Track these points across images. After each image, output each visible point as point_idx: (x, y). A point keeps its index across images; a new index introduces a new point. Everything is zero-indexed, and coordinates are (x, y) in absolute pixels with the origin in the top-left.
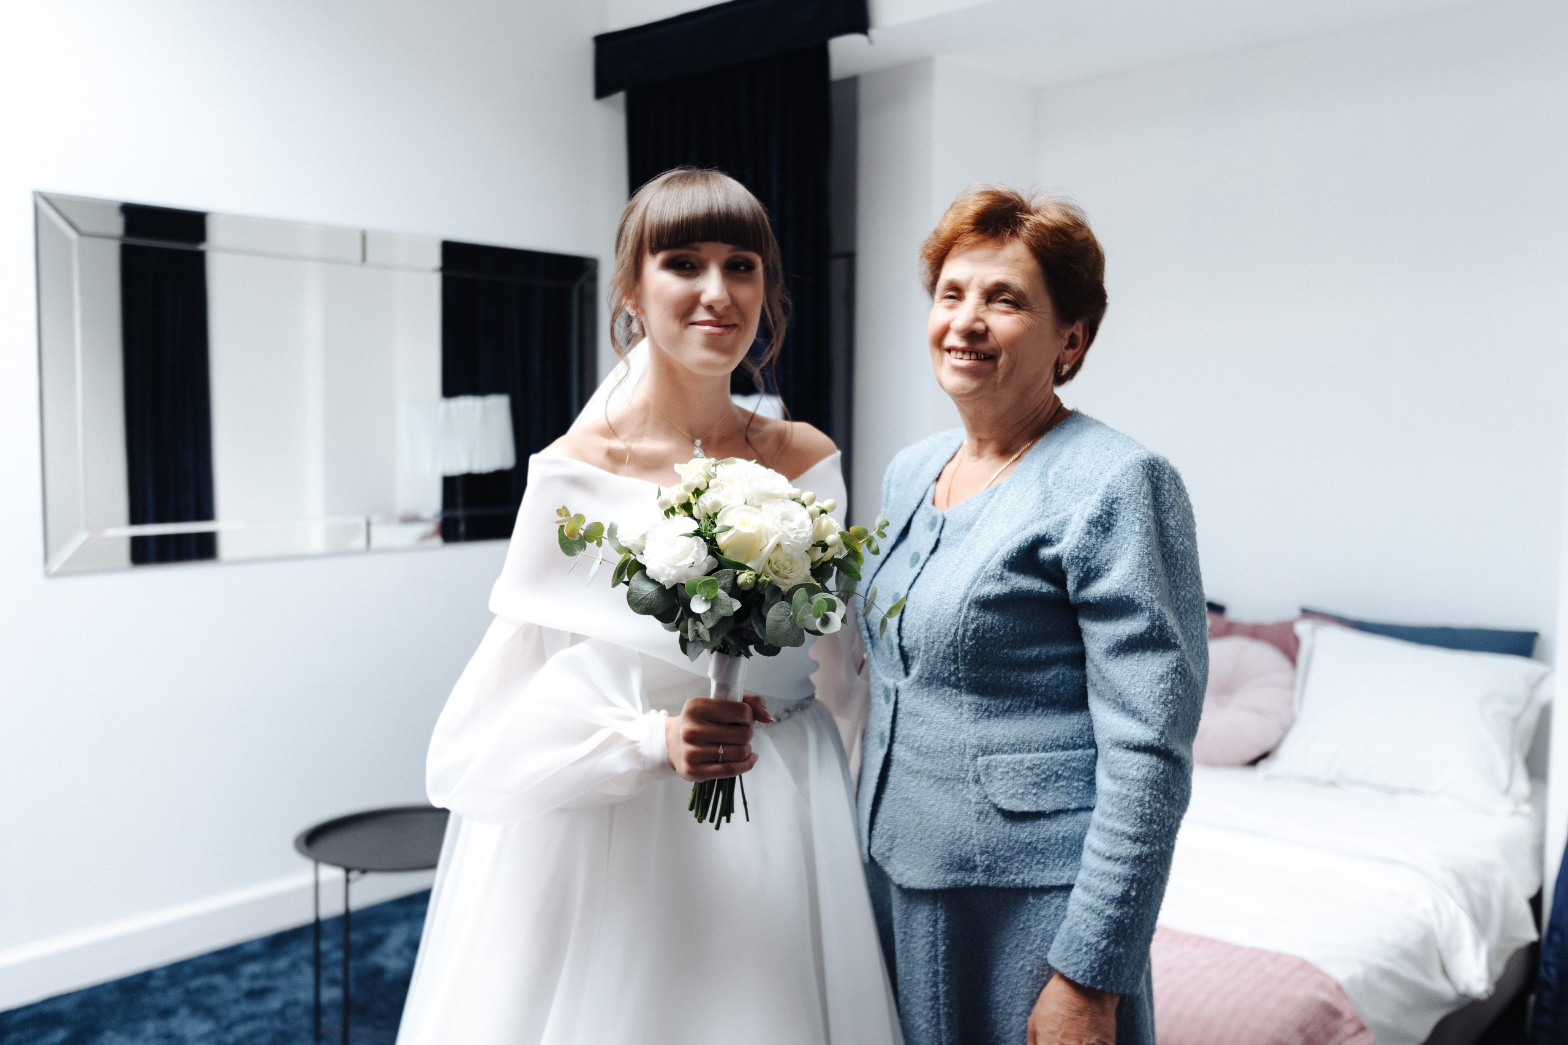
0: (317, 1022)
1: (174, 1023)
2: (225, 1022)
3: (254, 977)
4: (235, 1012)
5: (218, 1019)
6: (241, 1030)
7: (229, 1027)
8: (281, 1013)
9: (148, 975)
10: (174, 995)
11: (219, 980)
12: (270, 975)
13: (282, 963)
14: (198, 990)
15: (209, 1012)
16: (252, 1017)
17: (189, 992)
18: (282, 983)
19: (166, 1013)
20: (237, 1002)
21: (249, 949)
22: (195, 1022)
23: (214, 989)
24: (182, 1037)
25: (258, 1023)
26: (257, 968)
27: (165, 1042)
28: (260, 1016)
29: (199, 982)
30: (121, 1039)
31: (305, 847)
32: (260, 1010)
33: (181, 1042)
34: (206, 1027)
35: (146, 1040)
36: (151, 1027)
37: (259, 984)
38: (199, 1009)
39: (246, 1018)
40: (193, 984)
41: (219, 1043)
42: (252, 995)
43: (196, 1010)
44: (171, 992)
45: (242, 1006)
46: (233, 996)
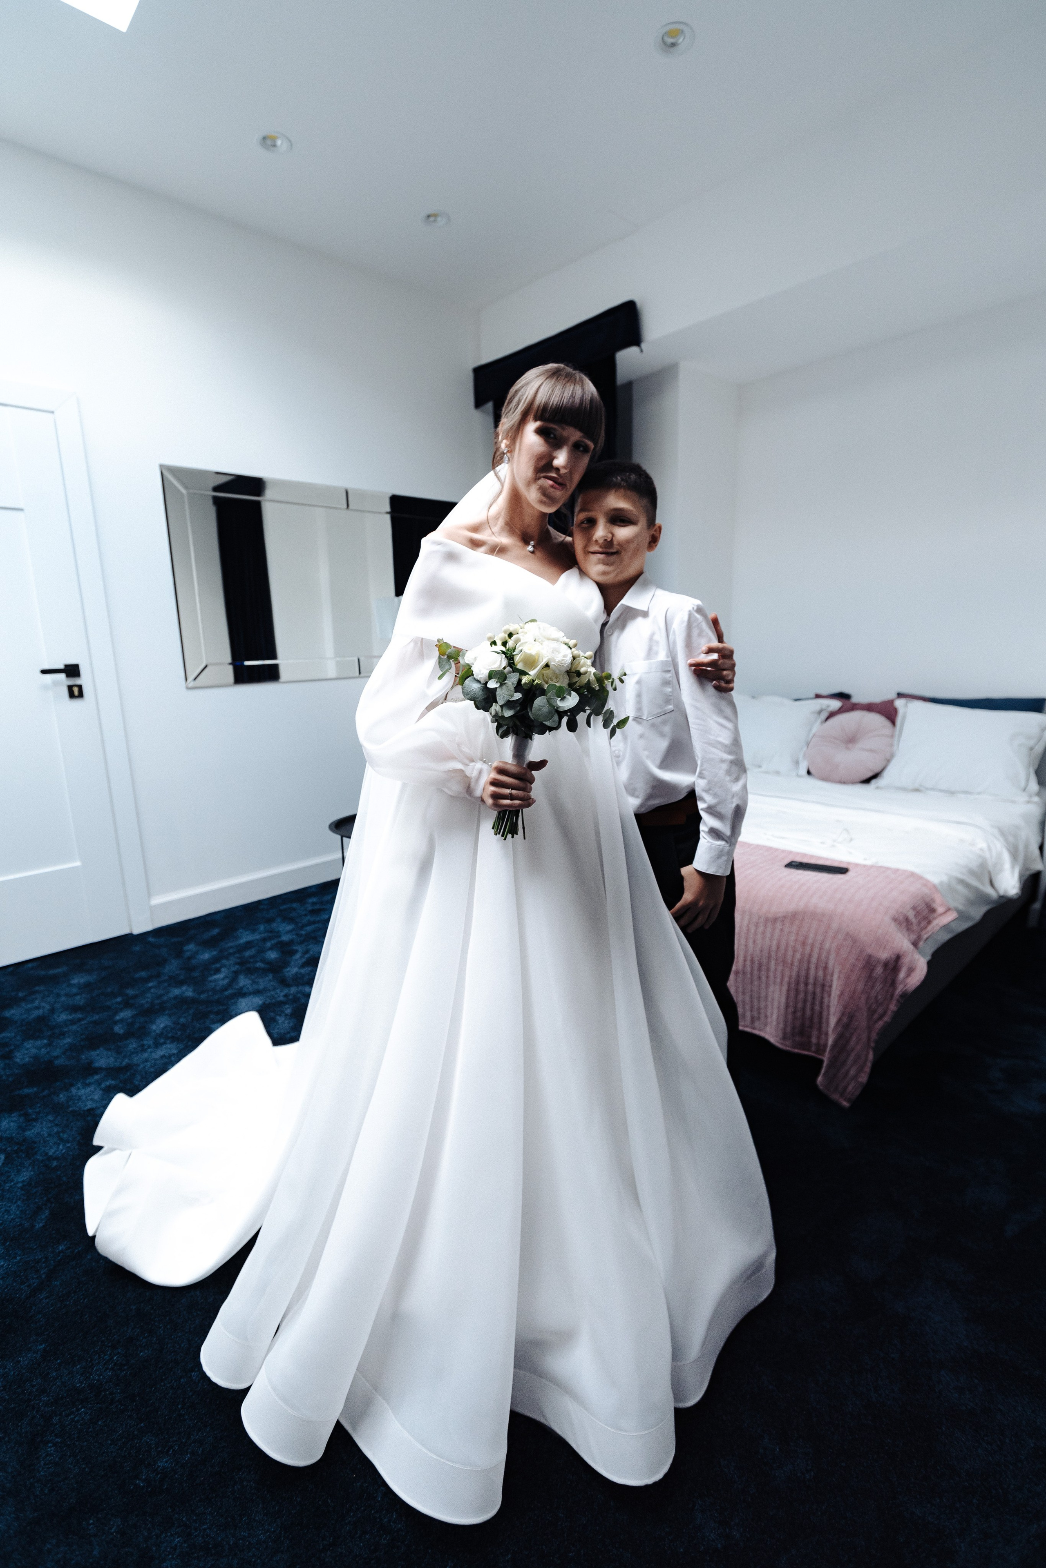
1: (274, 925)
2: (300, 925)
3: (314, 904)
4: (305, 920)
6: (309, 928)
7: (302, 928)
9: (259, 902)
10: (273, 913)
11: (295, 905)
12: (322, 903)
14: (286, 910)
15: (291, 920)
16: (314, 922)
17: (280, 910)
19: (270, 921)
20: (306, 915)
21: (311, 890)
22: (284, 925)
23: (294, 909)
24: (278, 932)
25: (317, 925)
26: (314, 900)
27: (270, 934)
28: (318, 922)
29: (285, 906)
30: (247, 933)
31: (334, 829)
32: (317, 919)
33: (278, 934)
34: (290, 927)
35: (260, 933)
36: (262, 927)
37: (316, 907)
38: (287, 919)
39: (310, 923)
40: (282, 907)
41: (297, 935)
42: (313, 912)
43: (285, 919)
44: (271, 911)
45: (309, 917)
46: (303, 913)
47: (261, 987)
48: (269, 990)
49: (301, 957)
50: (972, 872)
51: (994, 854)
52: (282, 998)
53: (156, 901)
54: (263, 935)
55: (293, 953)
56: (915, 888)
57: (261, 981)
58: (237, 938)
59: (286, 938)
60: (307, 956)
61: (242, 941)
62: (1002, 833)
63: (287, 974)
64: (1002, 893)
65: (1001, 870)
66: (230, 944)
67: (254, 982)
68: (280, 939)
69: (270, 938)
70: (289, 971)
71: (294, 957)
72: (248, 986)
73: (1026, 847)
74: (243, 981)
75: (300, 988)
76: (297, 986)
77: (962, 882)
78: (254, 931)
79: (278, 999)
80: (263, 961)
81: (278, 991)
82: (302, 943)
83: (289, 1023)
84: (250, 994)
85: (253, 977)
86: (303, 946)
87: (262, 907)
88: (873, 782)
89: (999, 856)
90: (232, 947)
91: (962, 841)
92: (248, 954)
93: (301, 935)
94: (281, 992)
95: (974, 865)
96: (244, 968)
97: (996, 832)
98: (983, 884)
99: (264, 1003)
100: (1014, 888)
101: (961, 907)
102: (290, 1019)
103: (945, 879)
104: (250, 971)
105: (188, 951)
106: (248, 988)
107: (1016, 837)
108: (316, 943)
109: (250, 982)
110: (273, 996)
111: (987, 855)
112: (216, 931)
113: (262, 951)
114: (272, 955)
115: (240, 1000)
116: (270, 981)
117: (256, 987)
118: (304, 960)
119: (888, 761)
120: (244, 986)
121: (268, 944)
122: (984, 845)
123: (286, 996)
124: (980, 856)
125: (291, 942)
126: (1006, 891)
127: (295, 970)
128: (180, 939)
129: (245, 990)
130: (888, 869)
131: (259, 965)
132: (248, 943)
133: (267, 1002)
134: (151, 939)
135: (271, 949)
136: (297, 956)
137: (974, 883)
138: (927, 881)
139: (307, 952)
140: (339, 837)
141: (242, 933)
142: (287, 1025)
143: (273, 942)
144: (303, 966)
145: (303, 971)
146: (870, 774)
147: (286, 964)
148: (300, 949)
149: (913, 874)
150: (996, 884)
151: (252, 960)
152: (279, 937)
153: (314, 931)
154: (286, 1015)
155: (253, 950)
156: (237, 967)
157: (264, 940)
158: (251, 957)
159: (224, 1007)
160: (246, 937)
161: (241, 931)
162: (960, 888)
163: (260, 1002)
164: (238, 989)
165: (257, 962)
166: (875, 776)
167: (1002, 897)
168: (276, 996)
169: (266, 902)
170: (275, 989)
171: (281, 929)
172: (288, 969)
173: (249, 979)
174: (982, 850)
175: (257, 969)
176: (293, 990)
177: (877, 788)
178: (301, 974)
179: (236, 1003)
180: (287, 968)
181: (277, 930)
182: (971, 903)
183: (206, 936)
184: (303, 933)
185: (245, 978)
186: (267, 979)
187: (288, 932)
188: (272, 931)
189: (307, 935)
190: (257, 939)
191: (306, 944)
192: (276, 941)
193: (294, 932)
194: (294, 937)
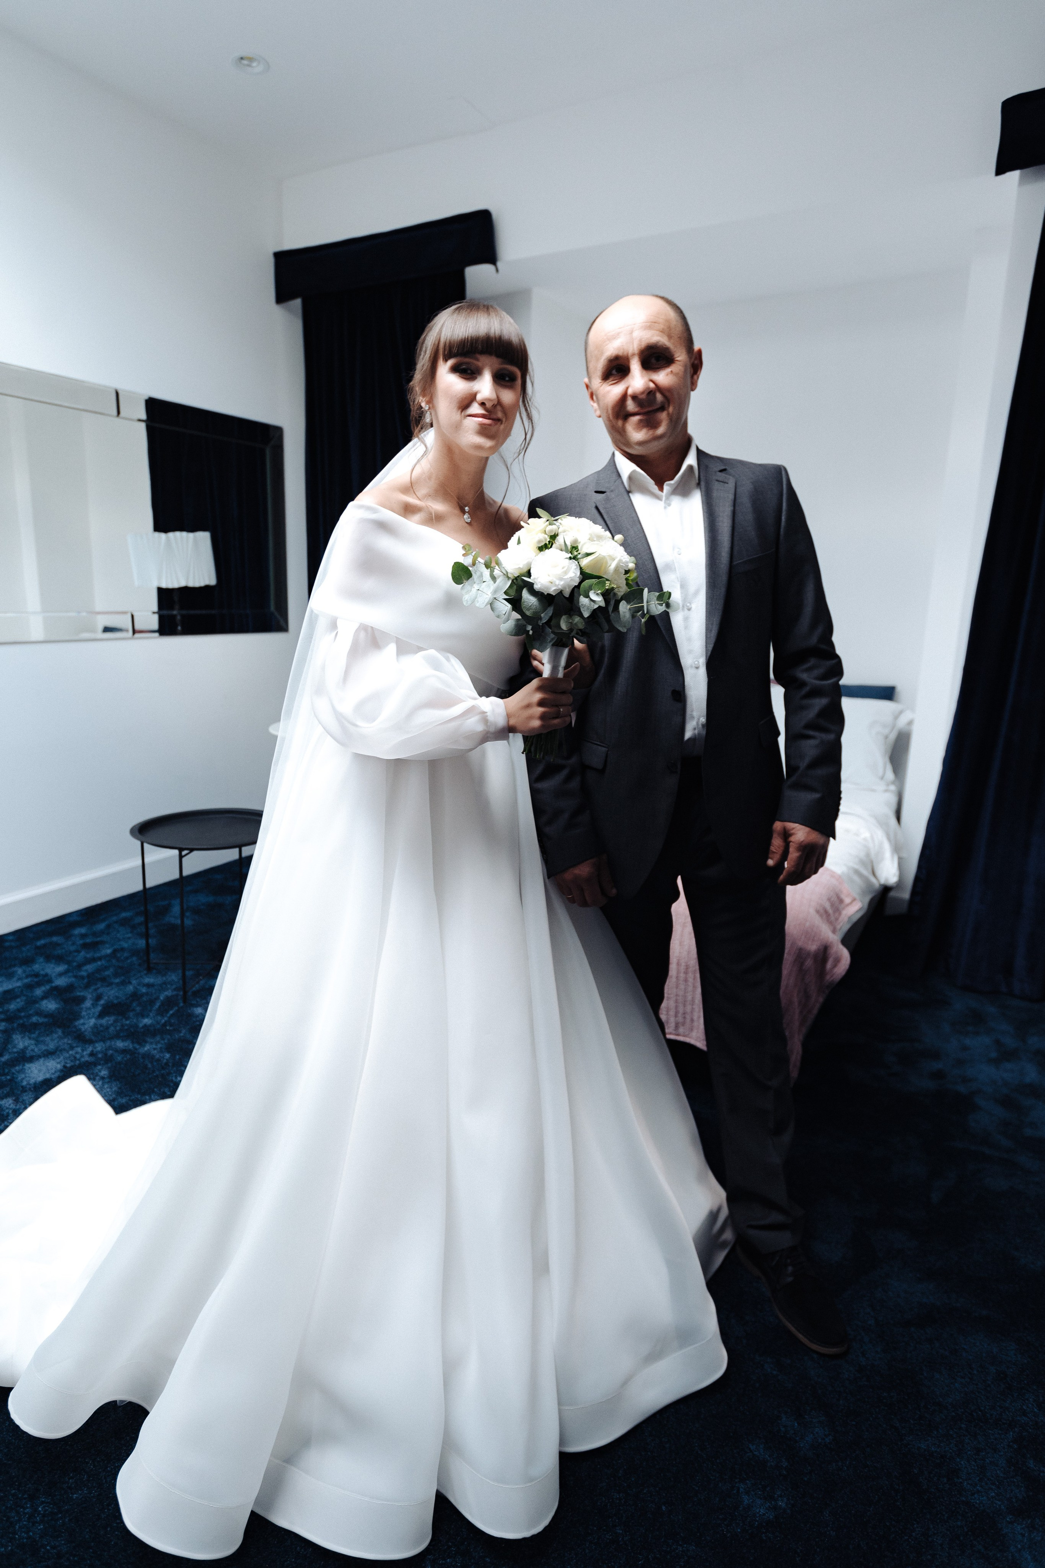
0: (146, 960)
1: (36, 967)
2: (74, 964)
3: (83, 936)
4: (79, 957)
5: (69, 963)
6: (90, 968)
7: (80, 966)
8: (114, 956)
10: (27, 951)
11: (55, 939)
12: (94, 934)
13: (101, 926)
14: (44, 945)
15: (60, 959)
16: (94, 960)
17: (37, 948)
18: (105, 938)
20: (78, 951)
21: (71, 919)
22: (52, 965)
23: (56, 945)
24: (46, 975)
25: (99, 963)
26: (83, 930)
27: (36, 980)
28: (100, 959)
29: (43, 942)
31: (137, 833)
32: (97, 955)
33: (46, 978)
34: (61, 968)
35: (19, 979)
36: (20, 971)
37: (88, 940)
39: (89, 961)
41: (76, 977)
42: (85, 946)
43: (48, 958)
44: (24, 949)
45: (83, 953)
46: (72, 948)
47: (52, 1046)
48: (64, 1050)
49: (94, 1005)
52: (87, 1058)
54: (26, 981)
55: (82, 999)
57: (48, 1039)
59: (61, 982)
60: (102, 1002)
63: (83, 1028)
67: (38, 1042)
68: (53, 985)
69: (39, 984)
70: (84, 1024)
71: (83, 1006)
72: (32, 1047)
74: (21, 1042)
75: (108, 1043)
76: (103, 1040)
78: (10, 976)
79: (83, 1060)
80: (39, 1013)
81: (79, 1050)
82: (87, 986)
83: (111, 1088)
84: (39, 1057)
85: (33, 1036)
87: (7, 944)
92: (13, 1006)
93: (82, 978)
94: (83, 1050)
96: (15, 1025)
99: (65, 1067)
102: (109, 1082)
104: (27, 1029)
106: (33, 1050)
108: (108, 986)
109: (33, 1042)
110: (75, 1058)
111: (871, 845)
113: (34, 1001)
114: (51, 1005)
115: (27, 1065)
116: (60, 1038)
117: (44, 1048)
118: (99, 1008)
120: (26, 1048)
121: (39, 992)
123: (92, 1054)
124: (865, 846)
125: (70, 988)
126: (886, 879)
127: (92, 1022)
129: (28, 1054)
131: (34, 1019)
133: (68, 1065)
135: (44, 998)
136: (88, 1003)
139: (99, 998)
140: (140, 844)
142: (108, 1090)
143: (43, 988)
144: (101, 1015)
145: (104, 1021)
147: (77, 1016)
148: (89, 995)
150: (877, 872)
151: (23, 1014)
152: (50, 981)
153: (98, 971)
154: (103, 1078)
155: (18, 1000)
156: (4, 1024)
157: (30, 987)
158: (19, 1010)
159: (8, 1077)
163: (59, 1067)
164: (16, 1052)
165: (29, 1016)
167: (883, 886)
168: (78, 1056)
169: (11, 938)
170: (72, 1048)
171: (49, 970)
172: (82, 1021)
173: (30, 1038)
175: (35, 1026)
176: (99, 1047)
178: (101, 1025)
179: (22, 1071)
180: (78, 1019)
181: (42, 972)
182: (863, 892)
184: (84, 974)
185: (22, 1038)
186: (55, 1036)
187: (60, 975)
188: (37, 975)
189: (88, 976)
190: (19, 987)
191: (93, 988)
192: (48, 987)
193: (70, 974)
194: (73, 979)
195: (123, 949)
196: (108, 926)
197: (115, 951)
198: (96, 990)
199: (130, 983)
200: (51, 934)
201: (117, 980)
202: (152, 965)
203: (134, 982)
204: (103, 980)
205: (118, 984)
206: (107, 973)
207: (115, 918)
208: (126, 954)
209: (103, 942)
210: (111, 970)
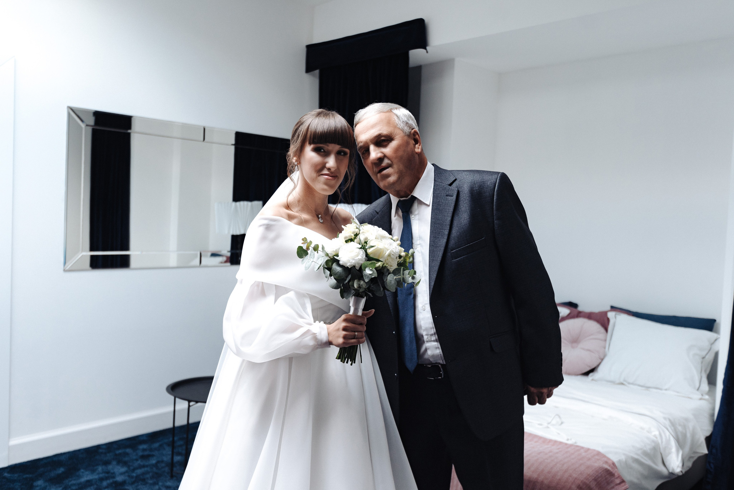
0: (172, 470)
1: (110, 467)
2: (132, 468)
3: (144, 450)
4: (136, 464)
5: (129, 467)
6: (139, 471)
7: (133, 470)
8: (156, 465)
9: (98, 447)
10: (109, 456)
11: (128, 450)
12: (151, 450)
13: (156, 445)
14: (120, 454)
15: (125, 464)
16: (144, 466)
17: (116, 455)
18: (156, 453)
19: (107, 463)
20: (137, 460)
21: (142, 438)
22: (119, 467)
23: (127, 454)
24: (114, 473)
25: (146, 469)
26: (145, 446)
27: (107, 475)
28: (147, 466)
29: (120, 451)
30: (87, 473)
31: (170, 391)
32: (147, 464)
33: (113, 475)
34: (124, 469)
35: (98, 474)
36: (100, 469)
37: (146, 453)
38: (120, 462)
39: (140, 467)
40: (118, 452)
41: (129, 476)
42: (143, 457)
43: (119, 462)
44: (108, 455)
45: (139, 462)
46: (134, 457)
50: (645, 454)
51: (664, 440)
53: (14, 442)
54: (101, 475)
56: (599, 464)
58: (79, 477)
59: (120, 479)
61: (83, 480)
62: (673, 424)
64: (670, 471)
65: (670, 453)
66: (73, 482)
68: (115, 480)
69: (107, 478)
73: (693, 435)
77: (637, 461)
78: (93, 471)
82: (133, 483)
86: (133, 486)
87: (101, 451)
88: (591, 374)
89: (668, 441)
90: (74, 485)
91: (642, 428)
93: (132, 477)
95: (648, 448)
97: (667, 423)
98: (654, 463)
100: (678, 466)
101: (635, 480)
103: (623, 458)
105: (37, 486)
107: (685, 427)
108: (144, 485)
111: (660, 441)
112: (61, 470)
119: (602, 360)
121: (105, 484)
122: (657, 433)
124: (653, 441)
125: (124, 483)
126: (673, 469)
128: (31, 476)
130: (582, 448)
132: (88, 481)
134: (6, 474)
137: (649, 462)
138: (609, 459)
140: (173, 398)
141: (83, 472)
143: (108, 482)
146: (588, 369)
149: (599, 453)
150: (667, 464)
152: (114, 477)
153: (143, 474)
157: (101, 480)
160: (86, 476)
161: (82, 470)
162: (635, 466)
166: (592, 370)
167: (672, 474)
169: (104, 447)
171: (116, 470)
174: (655, 436)
177: (593, 380)
181: (112, 471)
182: (646, 477)
183: (53, 474)
184: (134, 475)
187: (122, 474)
188: (108, 472)
189: (137, 477)
190: (96, 479)
191: (136, 484)
192: (111, 481)
193: (127, 474)
194: (127, 478)
195: (162, 461)
196: (161, 446)
197: (158, 462)
198: (137, 486)
199: (158, 484)
200: (126, 447)
201: (151, 481)
202: (174, 474)
203: (160, 484)
204: (144, 480)
205: (151, 484)
206: (148, 476)
207: (166, 441)
208: (163, 465)
209: (153, 456)
210: (151, 474)
